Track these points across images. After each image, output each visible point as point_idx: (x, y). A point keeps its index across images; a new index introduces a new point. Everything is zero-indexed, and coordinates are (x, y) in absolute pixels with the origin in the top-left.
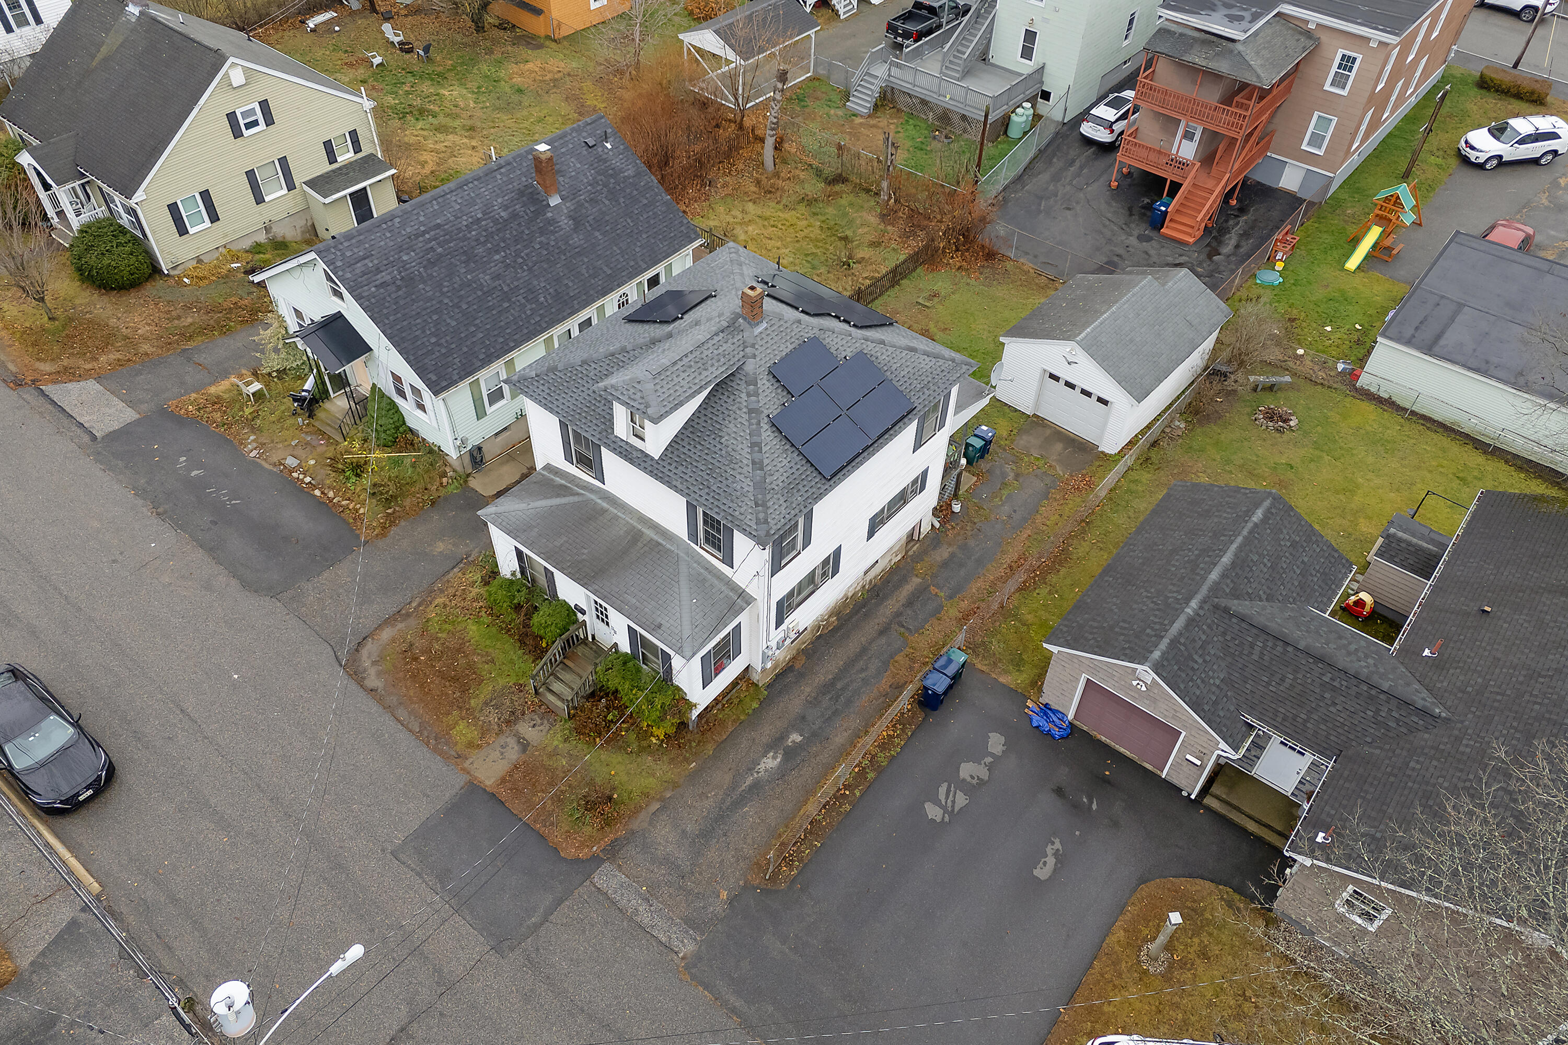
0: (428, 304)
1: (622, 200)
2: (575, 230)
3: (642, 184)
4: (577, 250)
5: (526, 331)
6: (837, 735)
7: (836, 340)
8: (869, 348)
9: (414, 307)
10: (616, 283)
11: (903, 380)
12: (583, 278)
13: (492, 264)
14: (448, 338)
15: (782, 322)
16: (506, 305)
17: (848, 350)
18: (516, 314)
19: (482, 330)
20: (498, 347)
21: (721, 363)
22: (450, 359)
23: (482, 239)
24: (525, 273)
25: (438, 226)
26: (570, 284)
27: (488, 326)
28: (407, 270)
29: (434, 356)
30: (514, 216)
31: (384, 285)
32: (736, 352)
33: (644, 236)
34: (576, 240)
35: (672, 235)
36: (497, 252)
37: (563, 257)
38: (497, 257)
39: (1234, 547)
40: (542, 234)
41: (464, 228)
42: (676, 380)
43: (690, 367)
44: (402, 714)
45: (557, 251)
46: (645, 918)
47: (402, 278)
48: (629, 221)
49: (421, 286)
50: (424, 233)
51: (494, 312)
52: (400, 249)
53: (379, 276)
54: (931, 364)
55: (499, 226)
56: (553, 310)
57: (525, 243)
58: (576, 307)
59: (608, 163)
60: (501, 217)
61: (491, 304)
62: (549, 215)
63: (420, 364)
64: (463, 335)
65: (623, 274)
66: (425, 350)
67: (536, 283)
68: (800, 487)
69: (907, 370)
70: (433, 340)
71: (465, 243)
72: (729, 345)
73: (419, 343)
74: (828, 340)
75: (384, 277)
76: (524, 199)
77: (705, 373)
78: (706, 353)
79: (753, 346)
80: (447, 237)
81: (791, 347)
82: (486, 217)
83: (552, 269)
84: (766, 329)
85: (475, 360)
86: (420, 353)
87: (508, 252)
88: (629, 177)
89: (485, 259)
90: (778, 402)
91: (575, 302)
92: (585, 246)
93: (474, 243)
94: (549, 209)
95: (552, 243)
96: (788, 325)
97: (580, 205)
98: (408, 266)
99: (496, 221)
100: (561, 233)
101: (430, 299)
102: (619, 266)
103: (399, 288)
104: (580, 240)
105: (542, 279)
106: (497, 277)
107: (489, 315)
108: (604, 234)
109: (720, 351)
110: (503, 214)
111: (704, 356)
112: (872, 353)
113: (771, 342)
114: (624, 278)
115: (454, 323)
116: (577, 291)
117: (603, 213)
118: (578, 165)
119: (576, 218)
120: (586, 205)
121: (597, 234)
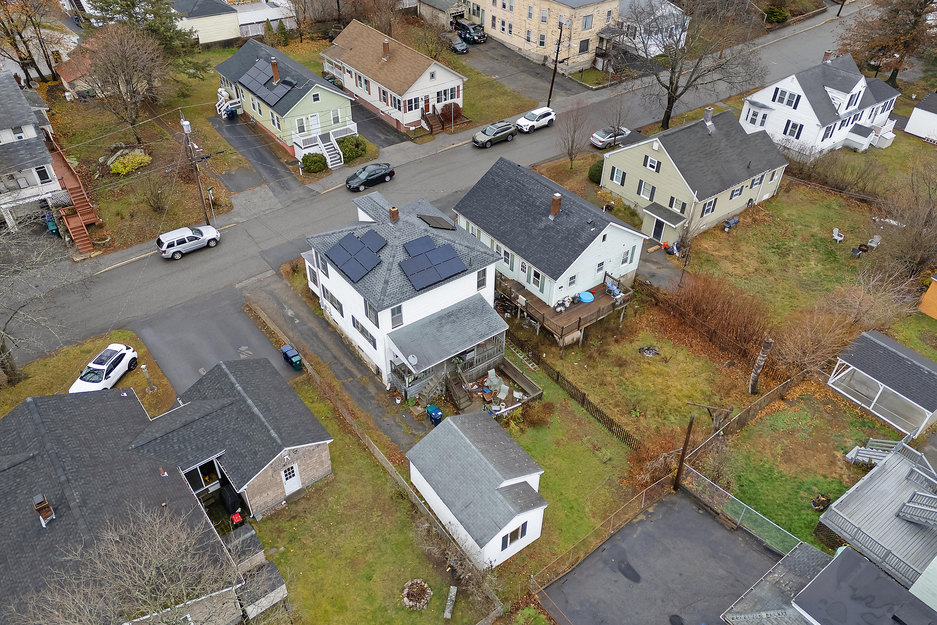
0: (489, 194)
1: (563, 243)
2: (540, 230)
3: (577, 249)
4: (530, 233)
7: (388, 252)
9: (487, 191)
13: (513, 207)
14: (477, 204)
17: (384, 258)
19: (483, 213)
21: (376, 216)
23: (523, 201)
24: (512, 219)
25: (525, 186)
27: (485, 214)
28: (502, 183)
29: (469, 203)
30: (538, 207)
31: (493, 179)
32: (381, 219)
33: (547, 256)
34: (535, 232)
36: (519, 207)
37: (524, 229)
38: (516, 208)
40: (533, 219)
42: (368, 203)
43: (374, 206)
45: (527, 226)
48: (553, 248)
50: (520, 183)
51: (491, 214)
52: (510, 179)
55: (531, 204)
57: (527, 215)
59: (582, 232)
60: (536, 203)
61: (495, 212)
62: (544, 218)
66: (470, 200)
67: (509, 223)
70: (475, 200)
71: (520, 196)
73: (473, 197)
74: (388, 249)
75: (496, 178)
83: (517, 227)
86: (469, 198)
87: (520, 210)
88: (578, 242)
89: (514, 204)
90: (359, 235)
92: (533, 235)
93: (520, 199)
94: (547, 217)
95: (530, 224)
96: (394, 234)
97: (553, 228)
99: (533, 202)
100: (536, 225)
101: (491, 194)
105: (511, 225)
106: (507, 210)
108: (542, 241)
112: (383, 267)
113: (385, 229)
117: (553, 237)
118: (575, 221)
119: (546, 228)
120: (555, 230)
121: (541, 238)
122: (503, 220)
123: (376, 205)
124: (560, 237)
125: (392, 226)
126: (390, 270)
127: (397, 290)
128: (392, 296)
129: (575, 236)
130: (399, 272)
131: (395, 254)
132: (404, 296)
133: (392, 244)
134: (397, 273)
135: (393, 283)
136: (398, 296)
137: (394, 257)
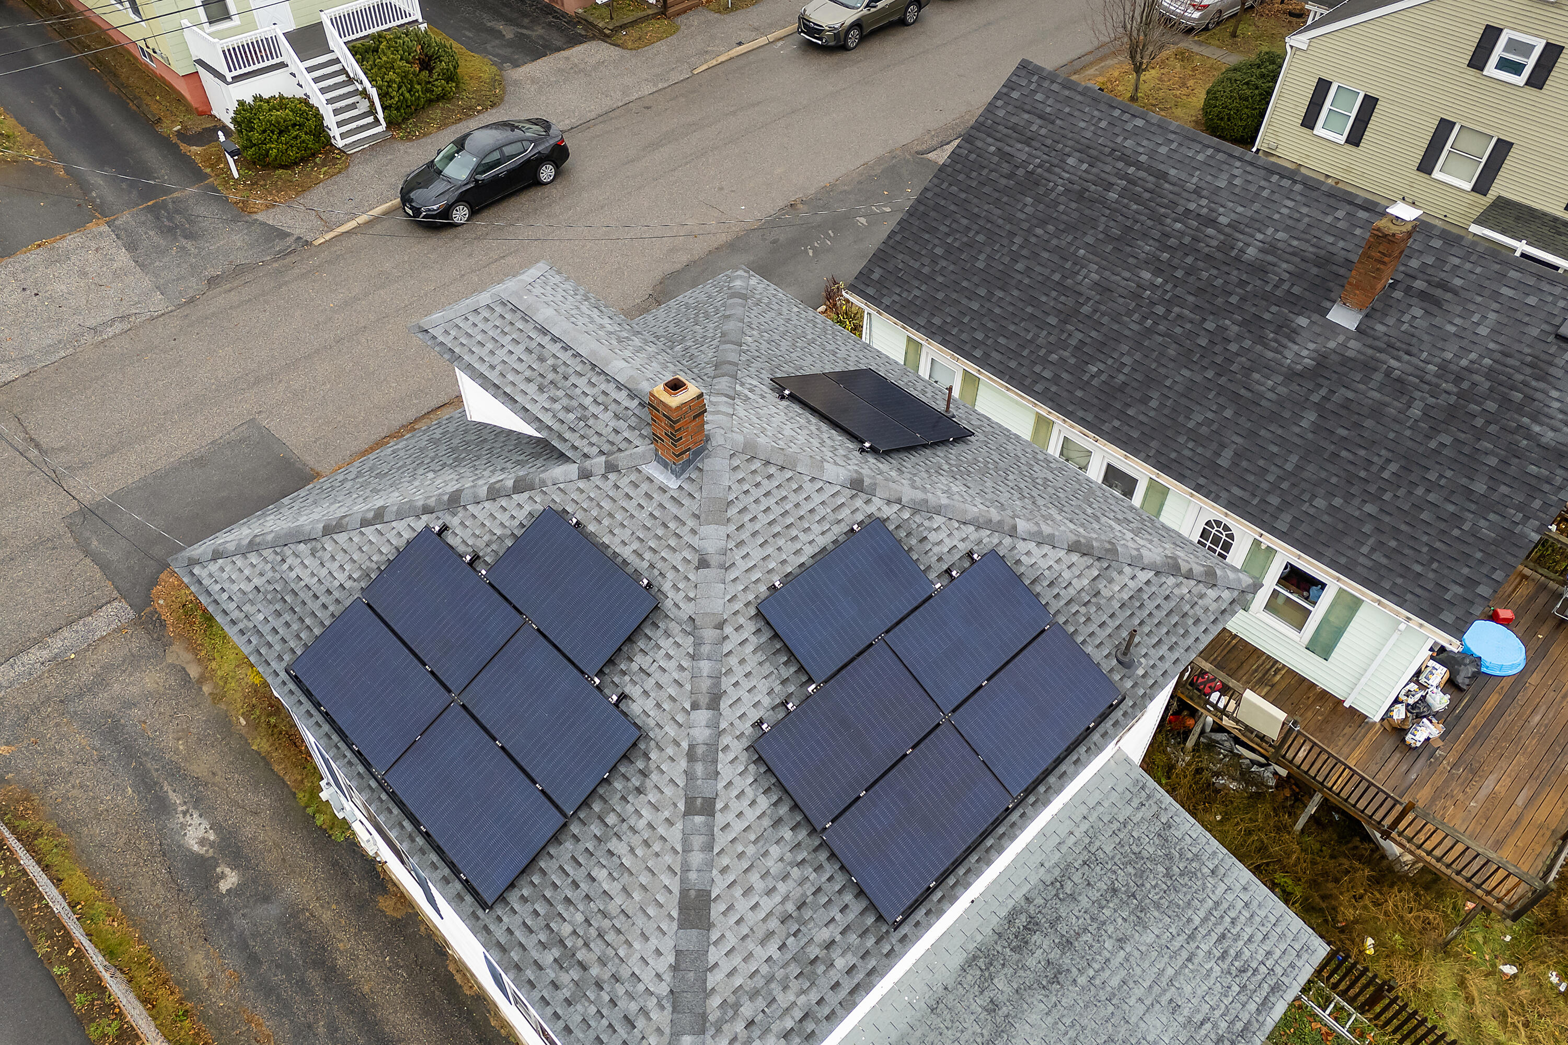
0: (1000, 222)
1: (1446, 439)
2: (1292, 376)
4: (1243, 392)
5: (1013, 364)
9: (986, 207)
10: (1202, 481)
12: (1181, 419)
14: (951, 268)
15: (691, 523)
16: (1052, 320)
18: (1040, 341)
19: (987, 305)
20: (964, 336)
21: (561, 415)
22: (916, 283)
23: (1172, 242)
24: (1135, 327)
25: (1164, 176)
26: (1154, 404)
27: (997, 311)
32: (594, 439)
34: (1269, 385)
42: (505, 340)
43: (541, 359)
45: (1219, 360)
51: (1029, 310)
52: (1084, 150)
53: (1019, 146)
55: (1219, 255)
56: (1079, 393)
57: (1207, 306)
58: (1106, 427)
60: (1242, 251)
61: (1044, 299)
62: (1303, 321)
63: (891, 251)
64: (965, 284)
66: (917, 248)
70: (939, 251)
72: (613, 423)
73: (927, 236)
77: (532, 389)
78: (582, 382)
79: (611, 468)
81: (626, 552)
83: (1171, 365)
84: (663, 490)
86: (910, 244)
88: (1530, 436)
90: (480, 543)
92: (1263, 403)
93: (1156, 234)
94: (1315, 317)
95: (1233, 347)
96: (688, 538)
97: (1368, 367)
98: (1057, 170)
99: (1226, 247)
101: (1010, 219)
104: (1272, 390)
109: (593, 409)
111: (573, 379)
113: (631, 506)
114: (1224, 495)
116: (1142, 418)
117: (1377, 412)
118: (1483, 331)
119: (1322, 366)
120: (1378, 376)
121: (1311, 416)
122: (1094, 334)
123: (555, 348)
124: (1416, 412)
125: (672, 483)
126: (708, 807)
127: (772, 949)
128: (747, 1010)
129: (1505, 402)
130: (764, 803)
131: (716, 678)
132: (824, 983)
133: (688, 609)
134: (751, 815)
135: (743, 906)
136: (784, 1000)
137: (714, 702)
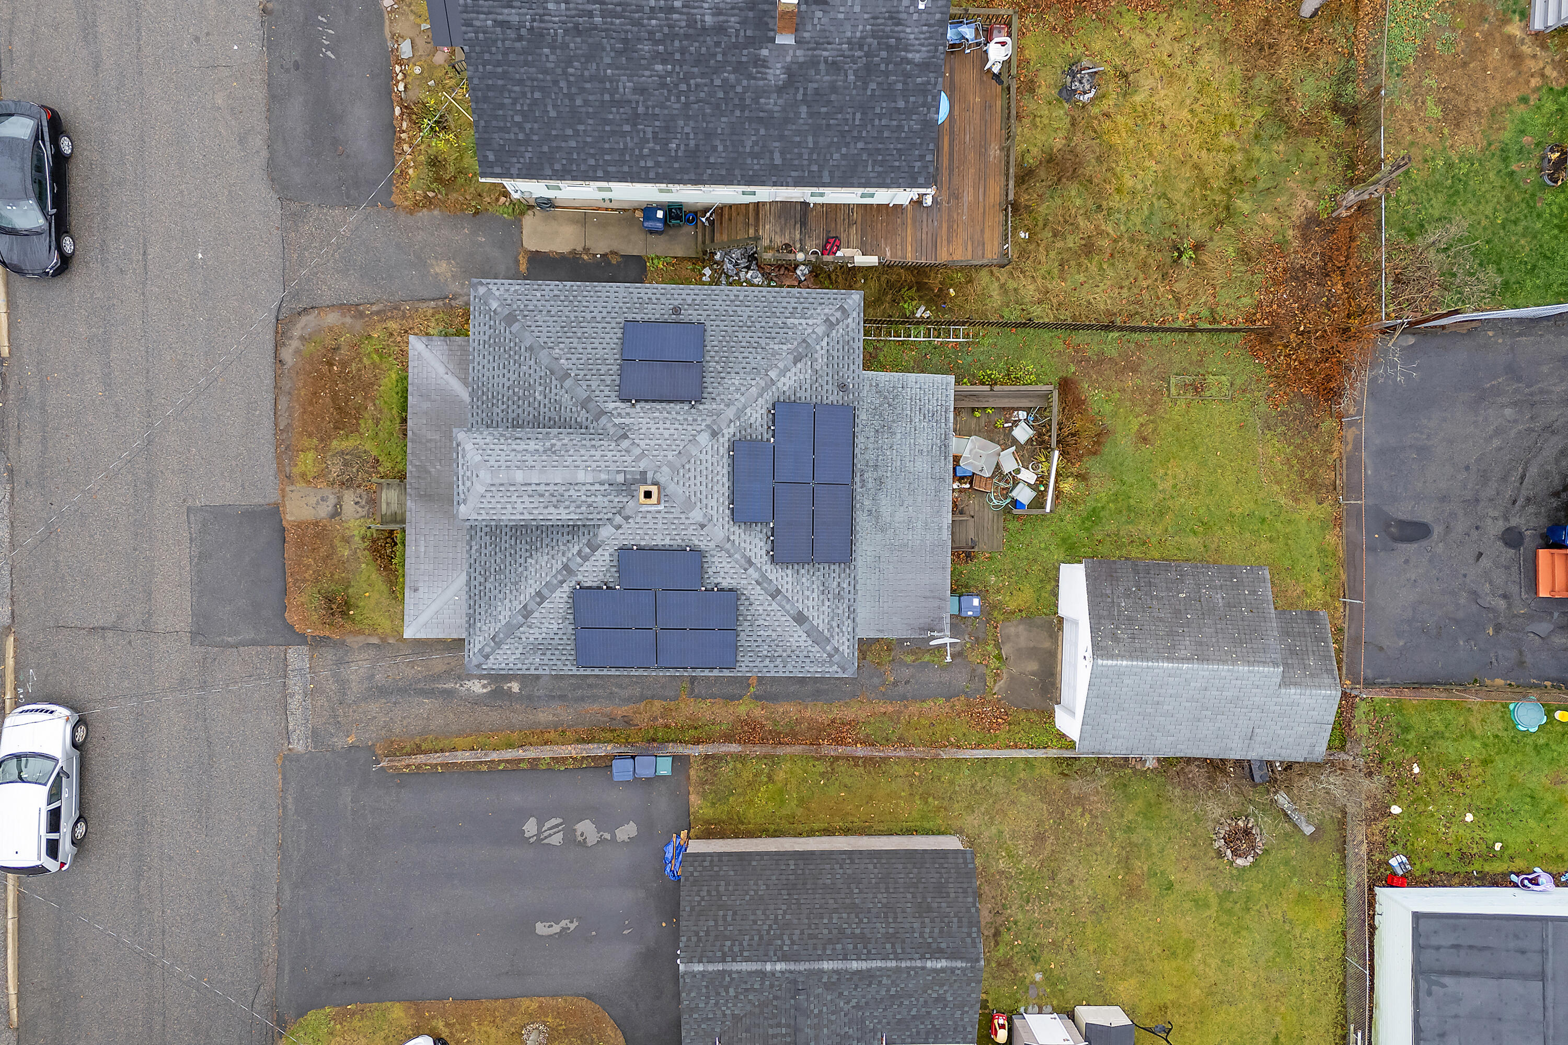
0: (540, 76)
1: (873, 86)
2: (780, 90)
3: (919, 80)
4: (761, 114)
5: (626, 169)
6: (543, 712)
7: (724, 564)
8: (756, 594)
9: (522, 70)
10: (774, 179)
11: (755, 638)
12: (741, 149)
13: (647, 73)
14: (536, 126)
15: (683, 516)
16: (627, 128)
17: (729, 580)
18: (630, 145)
19: (579, 139)
20: (583, 168)
21: (578, 511)
22: (523, 149)
23: (658, 36)
24: (677, 106)
26: (720, 148)
27: (589, 139)
28: (542, 21)
29: (507, 136)
30: (720, 29)
31: (505, 25)
32: (605, 511)
33: (860, 145)
34: (772, 103)
35: (897, 164)
36: (664, 62)
37: (738, 113)
38: (659, 67)
39: (879, 964)
40: (735, 71)
41: (647, 9)
42: (514, 499)
43: (542, 495)
44: (283, 403)
45: (737, 101)
46: (295, 703)
47: (532, 28)
48: (858, 116)
49: (546, 51)
51: (608, 128)
53: (506, 11)
54: (802, 644)
55: (691, 31)
56: (676, 165)
57: (707, 70)
58: (705, 177)
59: (900, 28)
60: (703, 21)
61: (611, 117)
62: (765, 52)
63: (486, 136)
64: (554, 133)
65: (793, 174)
66: (502, 124)
67: (681, 123)
68: (549, 652)
69: (769, 633)
70: (518, 119)
71: (635, 29)
72: (605, 499)
73: (501, 112)
74: (715, 559)
76: (751, 14)
77: (551, 510)
78: (572, 492)
79: (627, 518)
80: (619, 9)
81: (667, 542)
82: (685, 10)
83: (713, 119)
84: (659, 512)
85: (547, 166)
86: (494, 123)
87: (677, 69)
88: (909, 62)
89: (643, 62)
90: (601, 577)
91: (709, 171)
92: (776, 115)
93: (645, 35)
94: (770, 45)
95: (739, 89)
96: (687, 522)
97: (813, 63)
98: (546, 18)
99: (691, 23)
100: (761, 83)
101: (545, 72)
102: (796, 162)
103: (520, 38)
104: (776, 104)
105: (692, 123)
106: (641, 90)
107: (600, 128)
108: (811, 115)
109: (589, 499)
110: (708, 18)
111: (566, 494)
112: (752, 597)
113: (651, 525)
114: (789, 180)
115: (553, 114)
116: (719, 160)
117: (834, 89)
118: (857, 9)
119: (794, 75)
120: (822, 66)
121: (804, 109)
122: (657, 123)
124: (851, 78)
125: (660, 507)
126: (778, 592)
127: (827, 603)
128: (834, 624)
129: (889, 48)
130: (789, 572)
131: (744, 556)
132: (846, 595)
133: (712, 545)
134: (790, 579)
135: (810, 603)
136: (840, 611)
137: (750, 563)
